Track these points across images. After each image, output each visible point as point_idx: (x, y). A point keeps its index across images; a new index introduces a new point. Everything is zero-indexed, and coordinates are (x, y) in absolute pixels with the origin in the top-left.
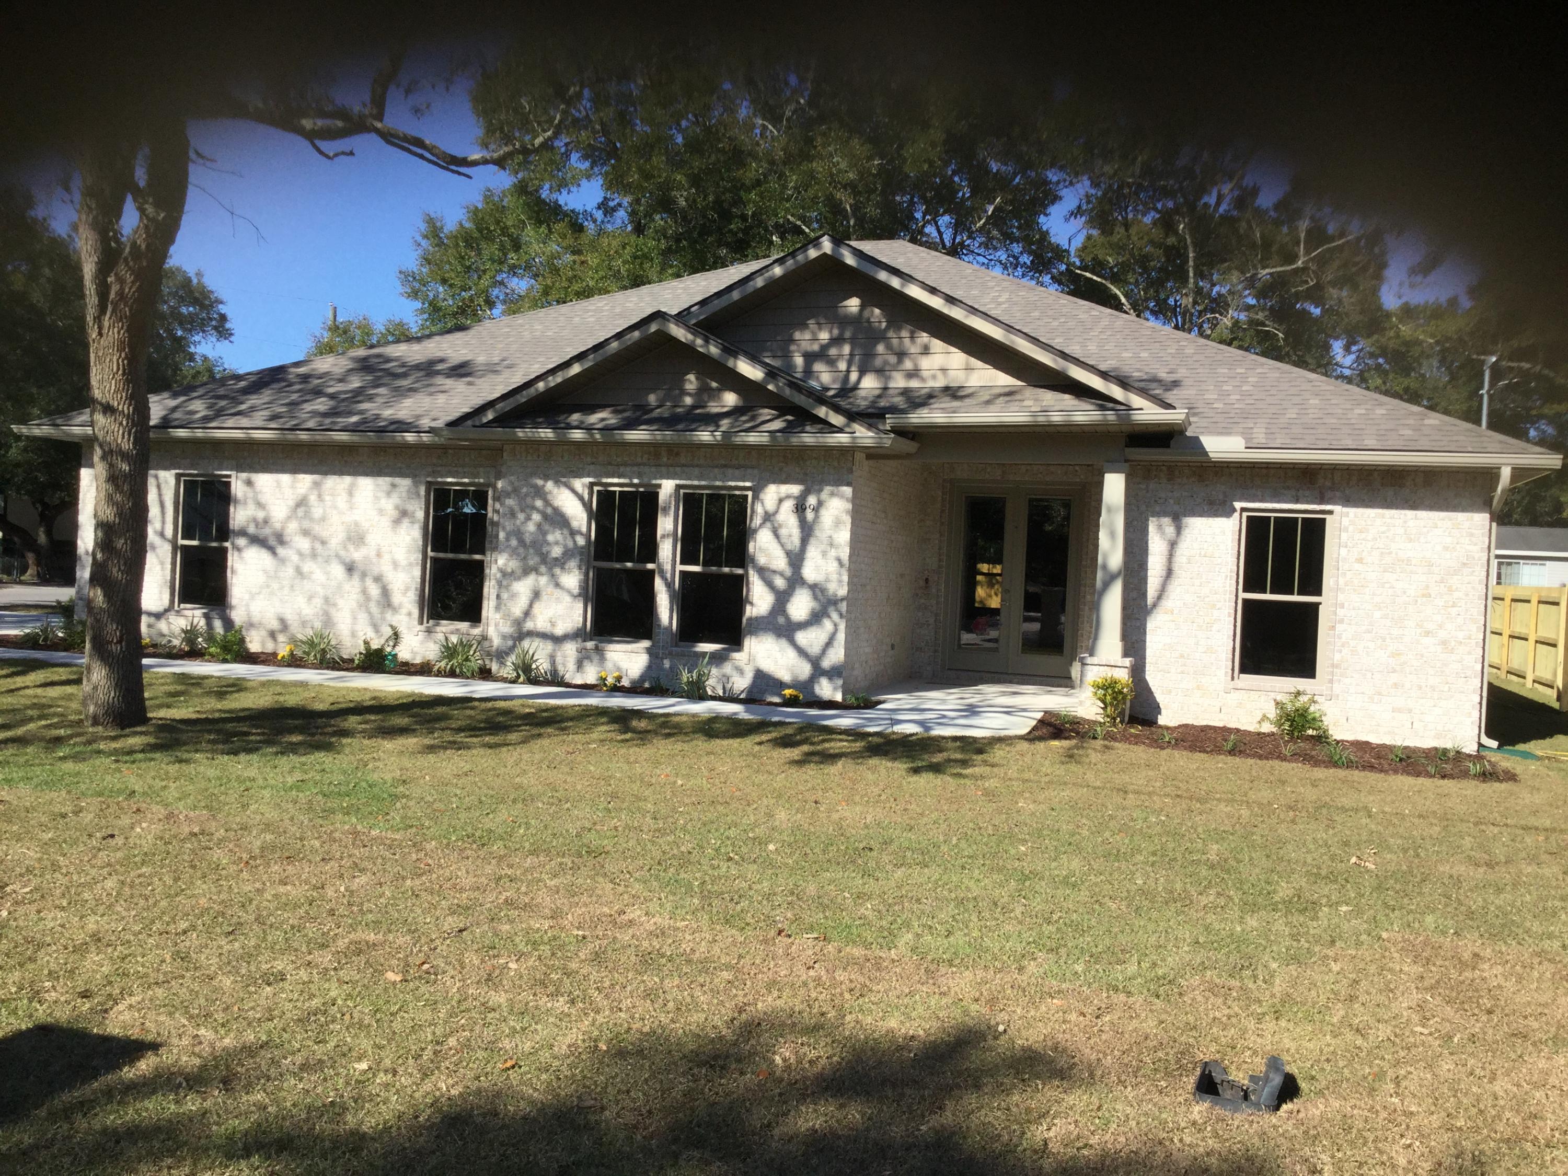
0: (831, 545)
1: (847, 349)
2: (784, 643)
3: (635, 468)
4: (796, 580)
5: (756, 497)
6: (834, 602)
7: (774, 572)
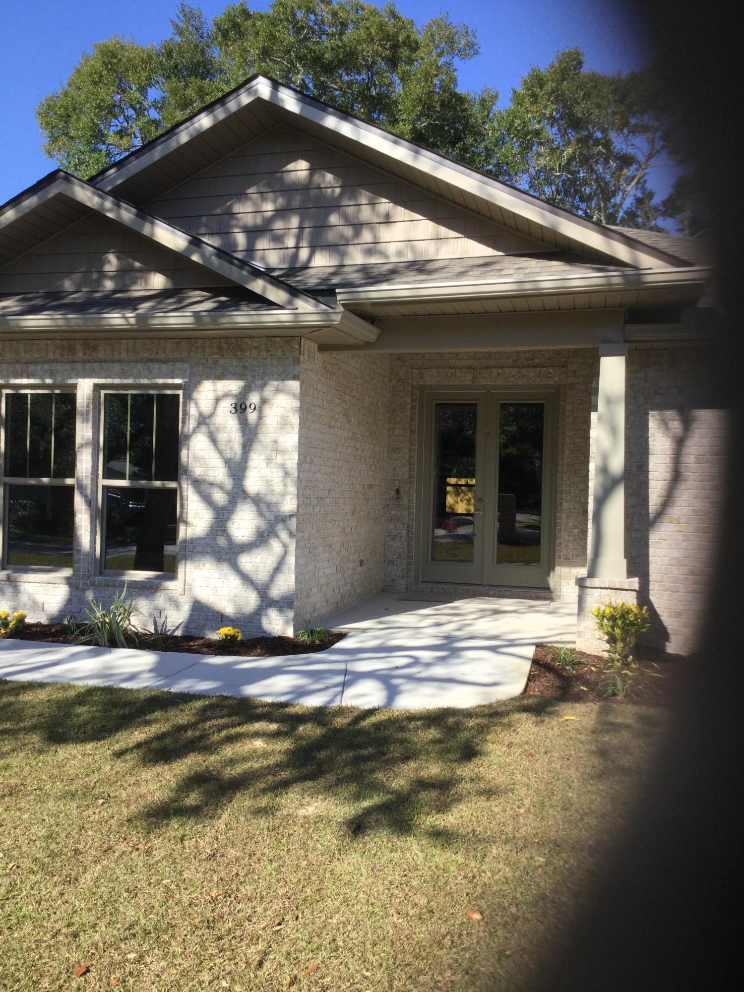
0: (277, 451)
1: (295, 221)
2: (225, 568)
3: (46, 366)
4: (238, 494)
5: (188, 397)
6: (283, 519)
7: (211, 484)
